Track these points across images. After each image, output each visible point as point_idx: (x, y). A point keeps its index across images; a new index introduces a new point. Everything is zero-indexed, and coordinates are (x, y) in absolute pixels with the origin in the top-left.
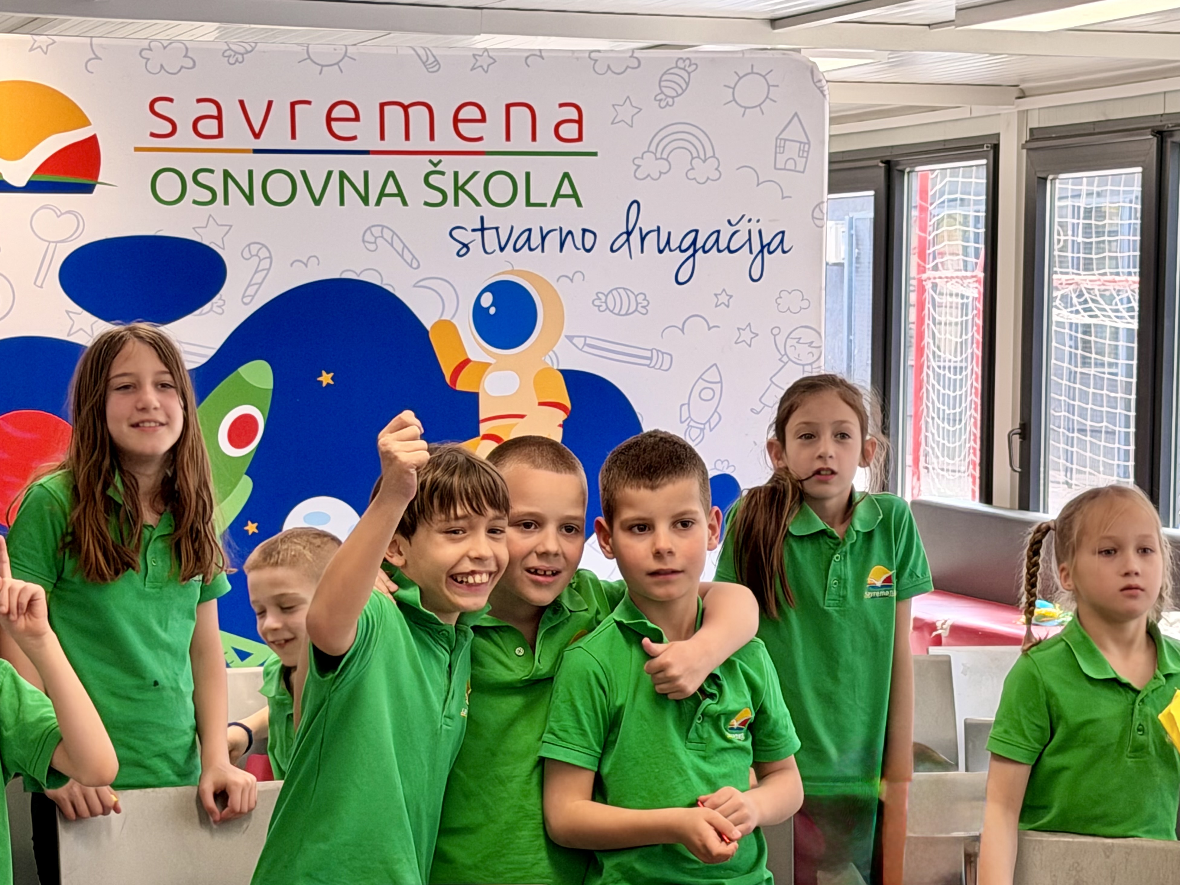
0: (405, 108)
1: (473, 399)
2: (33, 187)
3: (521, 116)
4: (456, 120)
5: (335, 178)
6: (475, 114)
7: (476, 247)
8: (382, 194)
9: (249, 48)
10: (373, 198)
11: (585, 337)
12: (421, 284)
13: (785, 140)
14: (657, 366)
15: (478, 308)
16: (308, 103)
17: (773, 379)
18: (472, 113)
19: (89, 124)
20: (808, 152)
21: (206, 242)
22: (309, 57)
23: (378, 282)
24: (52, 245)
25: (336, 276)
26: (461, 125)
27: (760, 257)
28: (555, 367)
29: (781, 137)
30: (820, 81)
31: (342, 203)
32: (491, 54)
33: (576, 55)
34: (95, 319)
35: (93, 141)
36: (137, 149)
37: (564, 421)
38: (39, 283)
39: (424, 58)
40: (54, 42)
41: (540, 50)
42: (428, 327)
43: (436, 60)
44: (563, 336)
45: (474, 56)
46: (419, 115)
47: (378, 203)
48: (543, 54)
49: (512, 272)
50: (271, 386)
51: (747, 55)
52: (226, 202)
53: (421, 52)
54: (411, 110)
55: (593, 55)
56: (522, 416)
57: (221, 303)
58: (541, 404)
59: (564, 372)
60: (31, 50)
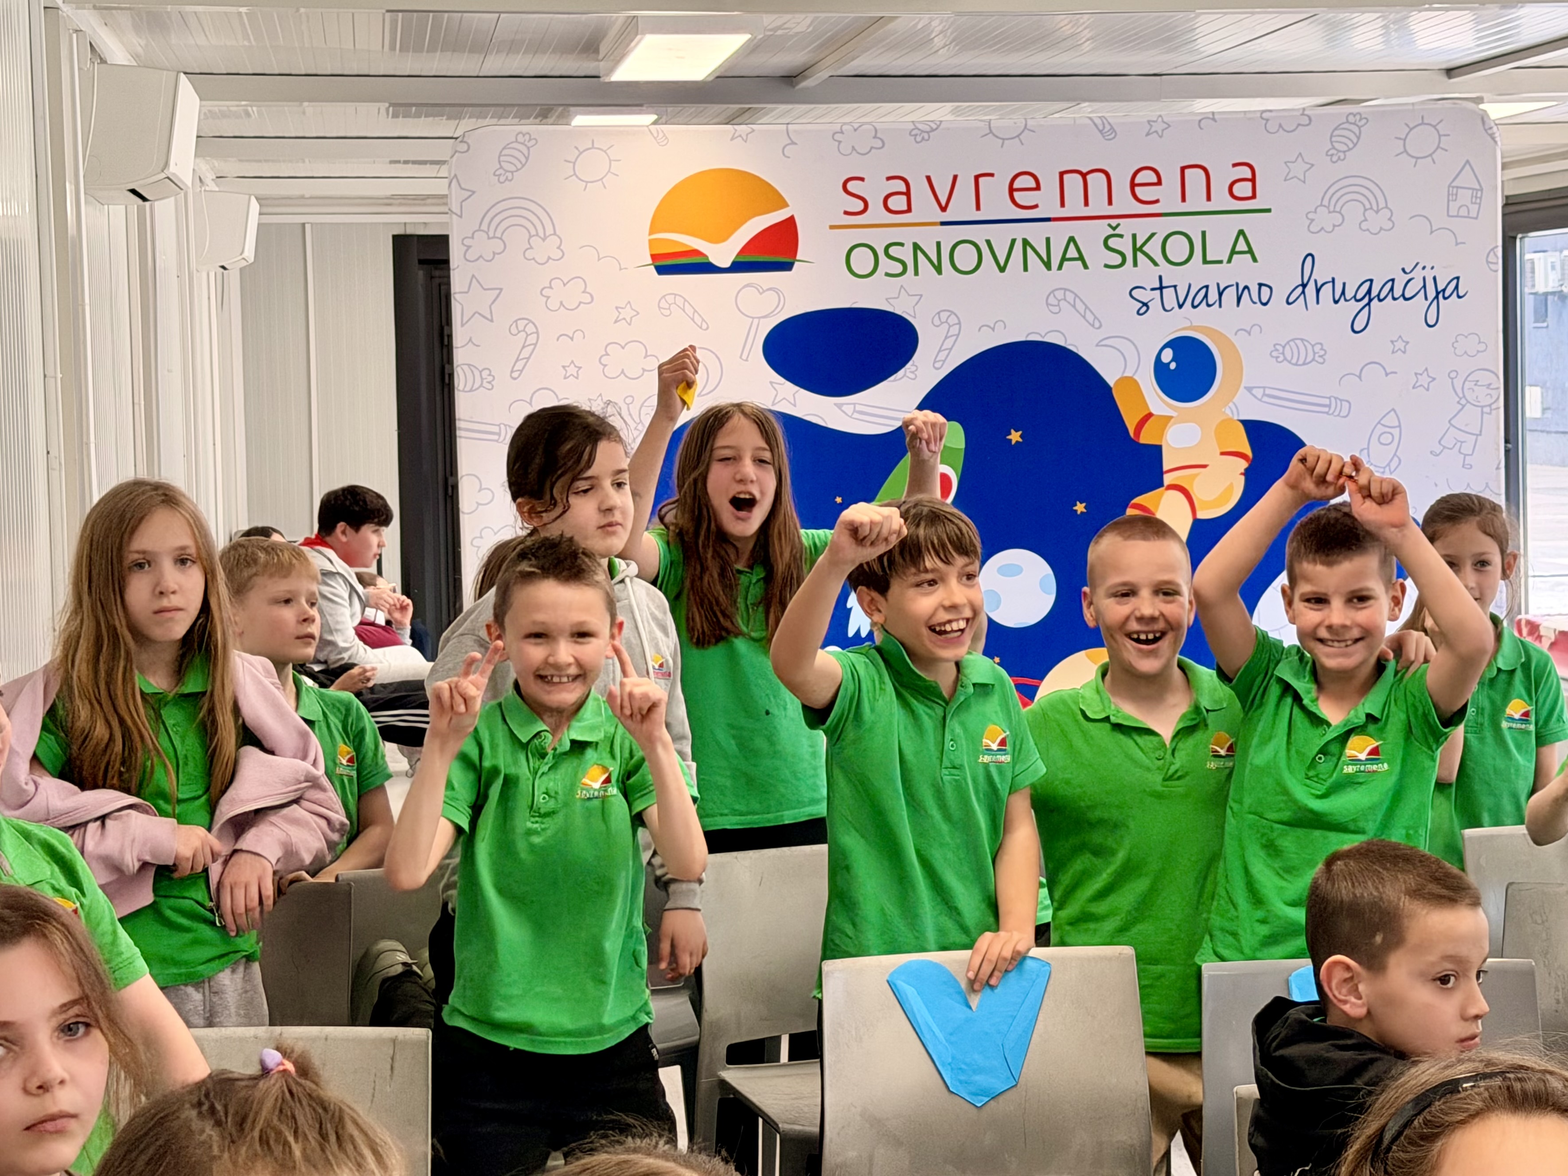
0: (1084, 176)
1: (1156, 451)
2: (737, 267)
3: (1195, 177)
4: (1133, 185)
5: (1019, 245)
6: (1152, 177)
7: (1155, 305)
8: (1064, 259)
9: (934, 126)
10: (1055, 263)
11: (1264, 388)
12: (1103, 343)
13: (1457, 187)
14: (1336, 413)
15: (1158, 363)
16: (992, 175)
17: (1453, 422)
18: (1147, 177)
19: (786, 205)
20: (1481, 198)
21: (898, 312)
22: (991, 132)
23: (1061, 343)
24: (756, 321)
25: (1022, 338)
26: (1138, 190)
27: (1435, 302)
28: (1236, 418)
29: (1454, 184)
30: (1491, 128)
31: (1026, 269)
32: (1165, 120)
33: (1248, 116)
34: (797, 388)
35: (791, 221)
36: (832, 227)
37: (1246, 470)
38: (744, 357)
39: (1101, 128)
40: (753, 131)
41: (1213, 113)
42: (1111, 383)
43: (1112, 128)
44: (1242, 389)
45: (1149, 122)
46: (1097, 182)
47: (1060, 267)
48: (1216, 117)
49: (1191, 328)
50: (962, 446)
51: (1416, 107)
52: (916, 273)
53: (1098, 122)
54: (1089, 177)
55: (1265, 115)
56: (1204, 466)
57: (914, 368)
58: (1223, 454)
59: (1245, 423)
60: (732, 139)
